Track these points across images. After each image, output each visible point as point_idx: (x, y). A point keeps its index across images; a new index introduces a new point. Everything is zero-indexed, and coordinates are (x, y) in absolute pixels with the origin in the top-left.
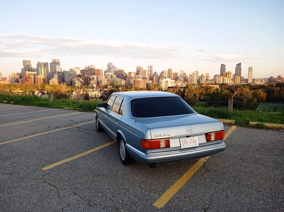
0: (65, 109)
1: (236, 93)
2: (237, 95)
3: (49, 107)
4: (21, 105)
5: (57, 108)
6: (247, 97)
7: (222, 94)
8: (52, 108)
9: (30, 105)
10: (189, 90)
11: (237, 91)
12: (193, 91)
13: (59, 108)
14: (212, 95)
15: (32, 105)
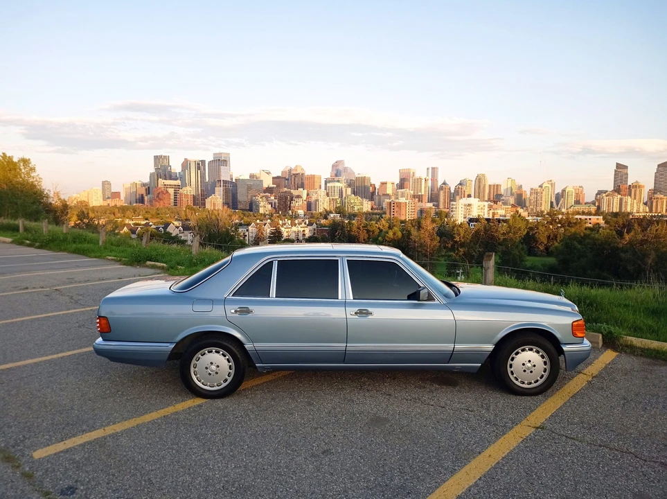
0: (108, 259)
1: (627, 237)
2: (630, 243)
3: (86, 256)
4: (48, 250)
5: (96, 257)
6: (657, 250)
7: (593, 239)
8: (90, 257)
9: (61, 250)
10: (509, 227)
11: (632, 234)
12: (520, 229)
13: (99, 257)
14: (568, 241)
15: (64, 250)
